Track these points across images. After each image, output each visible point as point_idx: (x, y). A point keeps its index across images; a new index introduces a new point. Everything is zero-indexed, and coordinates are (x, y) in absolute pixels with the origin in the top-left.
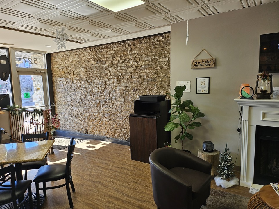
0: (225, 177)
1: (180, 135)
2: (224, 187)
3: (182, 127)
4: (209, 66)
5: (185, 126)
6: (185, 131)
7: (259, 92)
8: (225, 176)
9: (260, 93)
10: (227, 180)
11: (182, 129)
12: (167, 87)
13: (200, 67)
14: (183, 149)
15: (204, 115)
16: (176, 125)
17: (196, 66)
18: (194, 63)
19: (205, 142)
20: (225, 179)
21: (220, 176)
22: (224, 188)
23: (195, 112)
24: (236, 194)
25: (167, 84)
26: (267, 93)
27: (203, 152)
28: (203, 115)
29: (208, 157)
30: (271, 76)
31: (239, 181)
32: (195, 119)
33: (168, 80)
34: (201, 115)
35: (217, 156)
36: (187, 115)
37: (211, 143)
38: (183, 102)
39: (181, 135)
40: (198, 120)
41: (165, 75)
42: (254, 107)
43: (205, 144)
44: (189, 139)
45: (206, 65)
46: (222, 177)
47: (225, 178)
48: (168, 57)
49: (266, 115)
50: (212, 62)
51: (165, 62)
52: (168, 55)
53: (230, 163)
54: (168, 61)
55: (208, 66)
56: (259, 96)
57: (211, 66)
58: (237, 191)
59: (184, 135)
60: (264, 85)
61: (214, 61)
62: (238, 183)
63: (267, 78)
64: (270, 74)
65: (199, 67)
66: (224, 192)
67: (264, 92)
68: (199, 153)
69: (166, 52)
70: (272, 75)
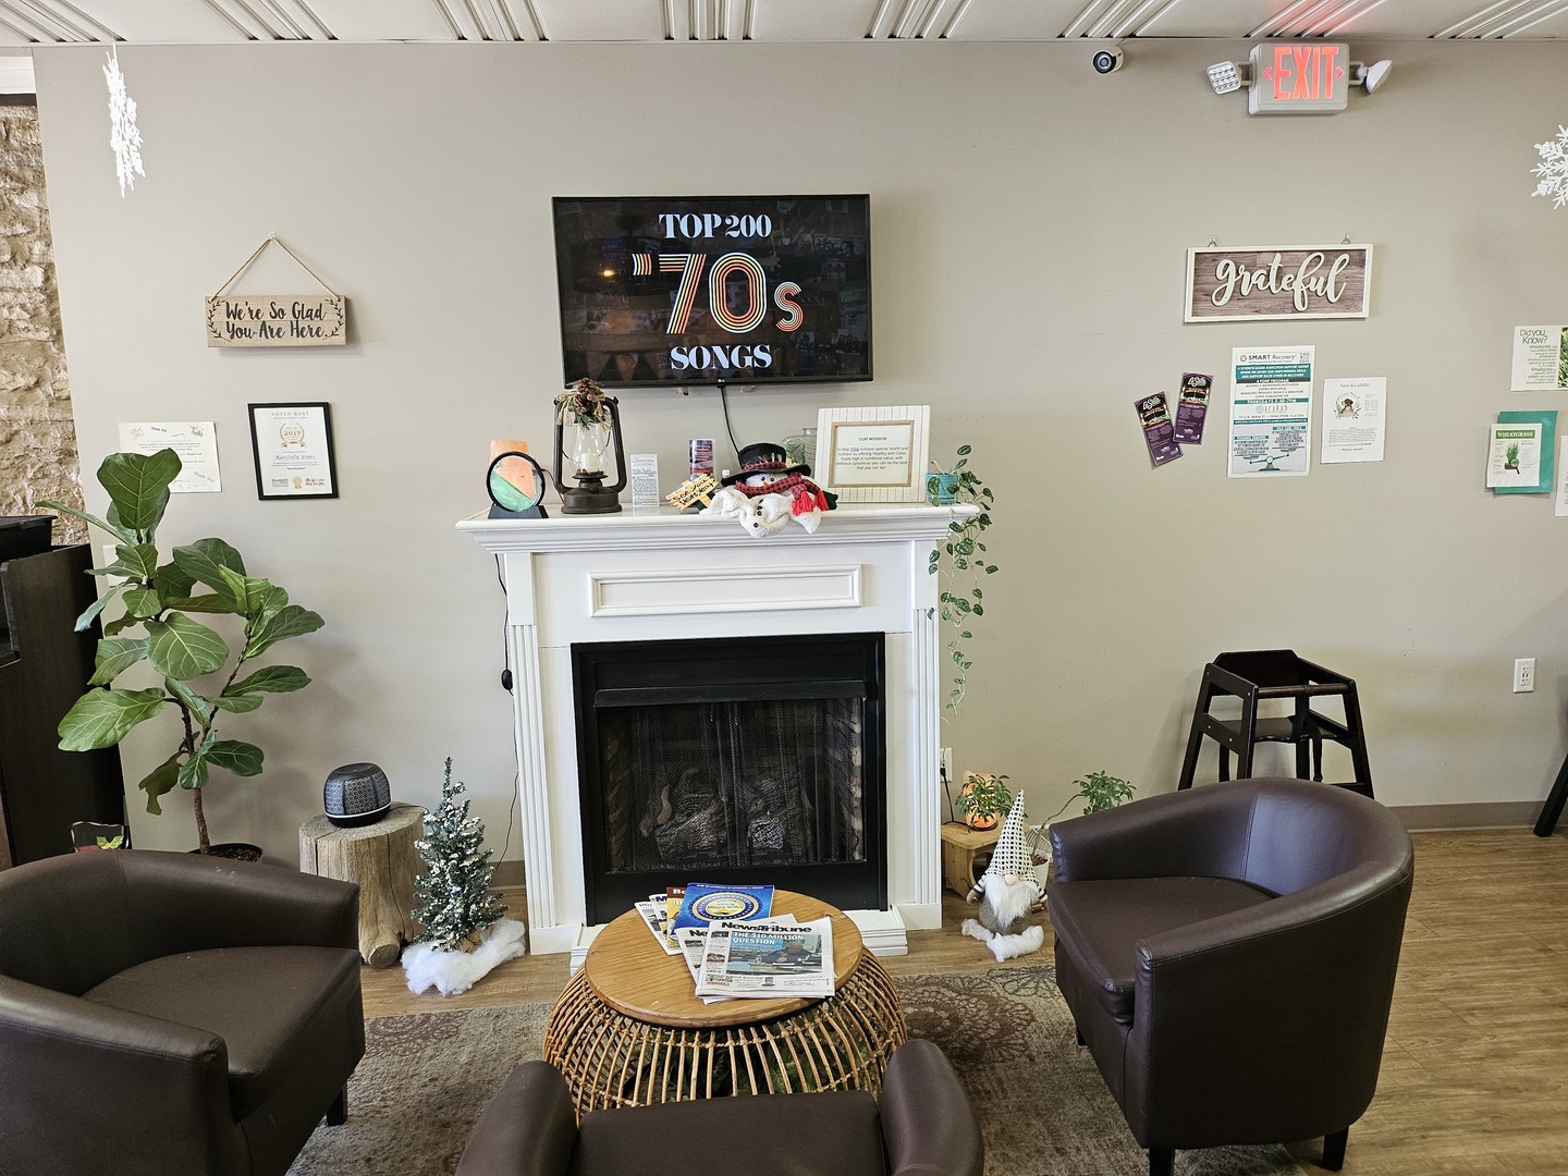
0: (452, 935)
1: (179, 760)
2: (450, 988)
3: (185, 711)
4: (315, 341)
5: (199, 701)
6: (207, 730)
7: (570, 481)
8: (455, 928)
9: (575, 484)
10: (467, 944)
11: (187, 720)
12: (60, 462)
13: (263, 341)
14: (204, 839)
15: (321, 623)
16: (142, 703)
17: (235, 332)
18: (221, 317)
19: (334, 776)
20: (453, 947)
21: (430, 938)
22: (450, 995)
23: (260, 611)
24: (510, 1005)
25: (55, 438)
26: (605, 483)
27: (331, 828)
28: (312, 621)
29: (358, 852)
30: (612, 404)
31: (523, 932)
32: (261, 650)
33: (58, 416)
34: (302, 621)
35: (408, 834)
36: (205, 630)
37: (370, 771)
38: (176, 553)
39: (183, 759)
40: (283, 654)
41: (37, 384)
42: (554, 556)
43: (336, 788)
44: (240, 771)
45: (300, 333)
46: (440, 937)
47: (455, 937)
48: (39, 264)
49: (606, 587)
50: (331, 320)
51: (23, 298)
52: (38, 248)
53: (475, 853)
54: (43, 290)
55: (308, 340)
56: (571, 499)
57: (328, 341)
58: (514, 987)
59: (206, 757)
60: (588, 445)
61: (343, 312)
62: (519, 948)
63: (598, 412)
64: (608, 393)
65: (257, 340)
66: (448, 1014)
67: (592, 479)
68: (305, 843)
69: (19, 229)
70: (616, 401)
